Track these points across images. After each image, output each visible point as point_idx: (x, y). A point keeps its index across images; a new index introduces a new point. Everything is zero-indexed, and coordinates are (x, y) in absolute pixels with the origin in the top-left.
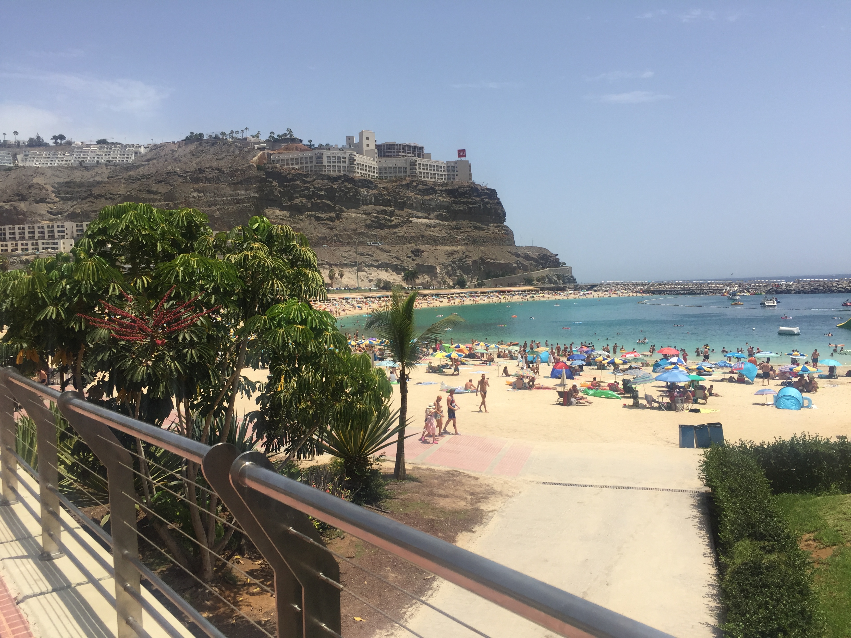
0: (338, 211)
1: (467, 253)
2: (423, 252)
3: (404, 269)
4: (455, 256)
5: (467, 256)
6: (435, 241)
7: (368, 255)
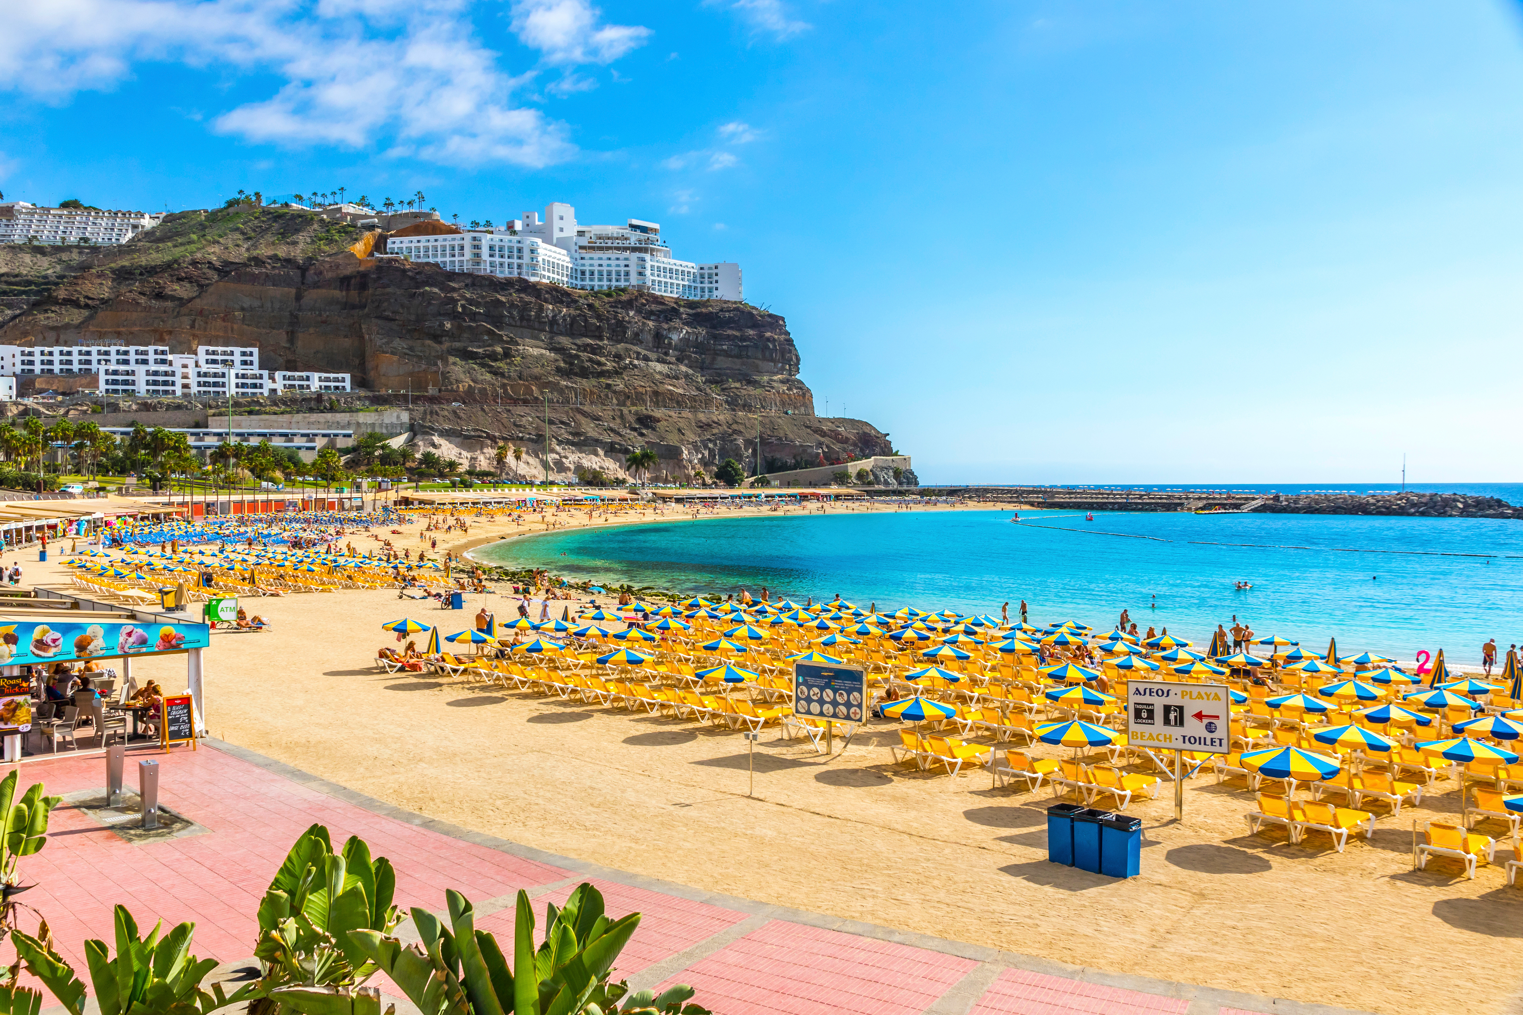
0: (507, 342)
1: (735, 427)
2: (659, 421)
3: (626, 451)
4: (715, 431)
5: (735, 432)
6: (678, 402)
7: (562, 423)
